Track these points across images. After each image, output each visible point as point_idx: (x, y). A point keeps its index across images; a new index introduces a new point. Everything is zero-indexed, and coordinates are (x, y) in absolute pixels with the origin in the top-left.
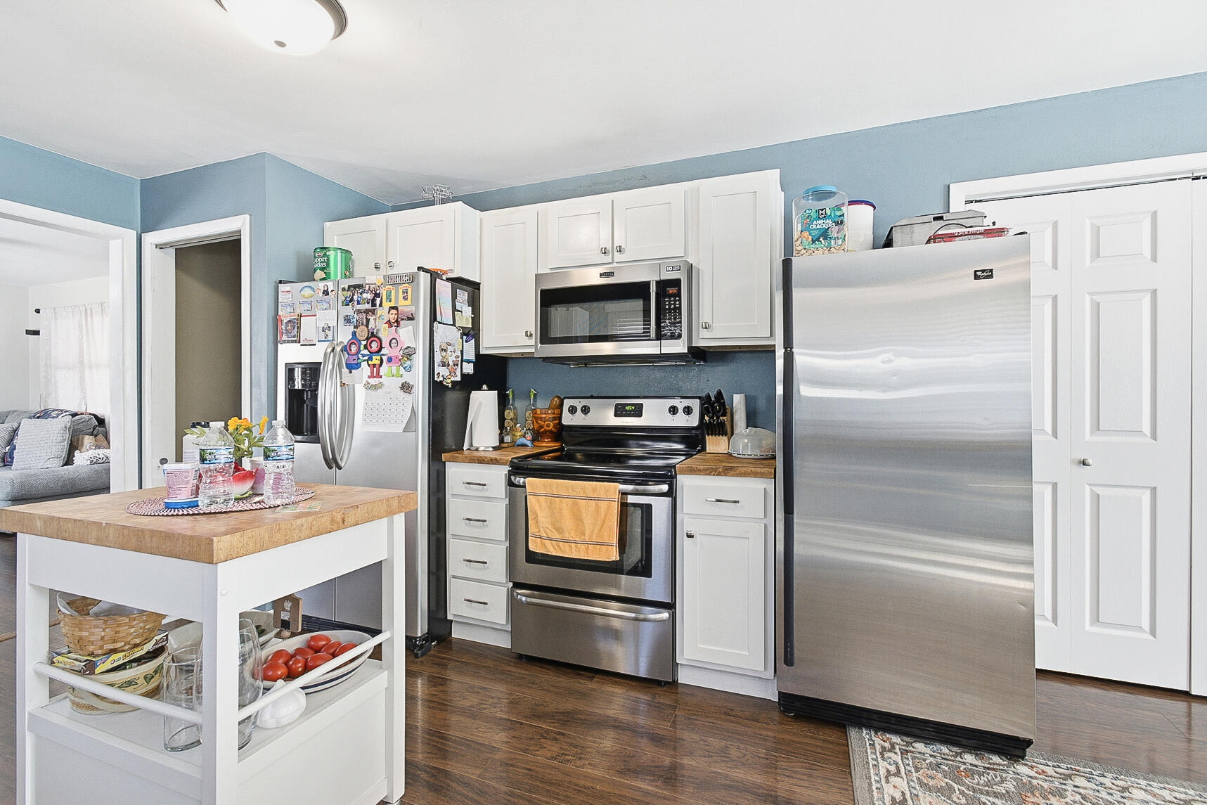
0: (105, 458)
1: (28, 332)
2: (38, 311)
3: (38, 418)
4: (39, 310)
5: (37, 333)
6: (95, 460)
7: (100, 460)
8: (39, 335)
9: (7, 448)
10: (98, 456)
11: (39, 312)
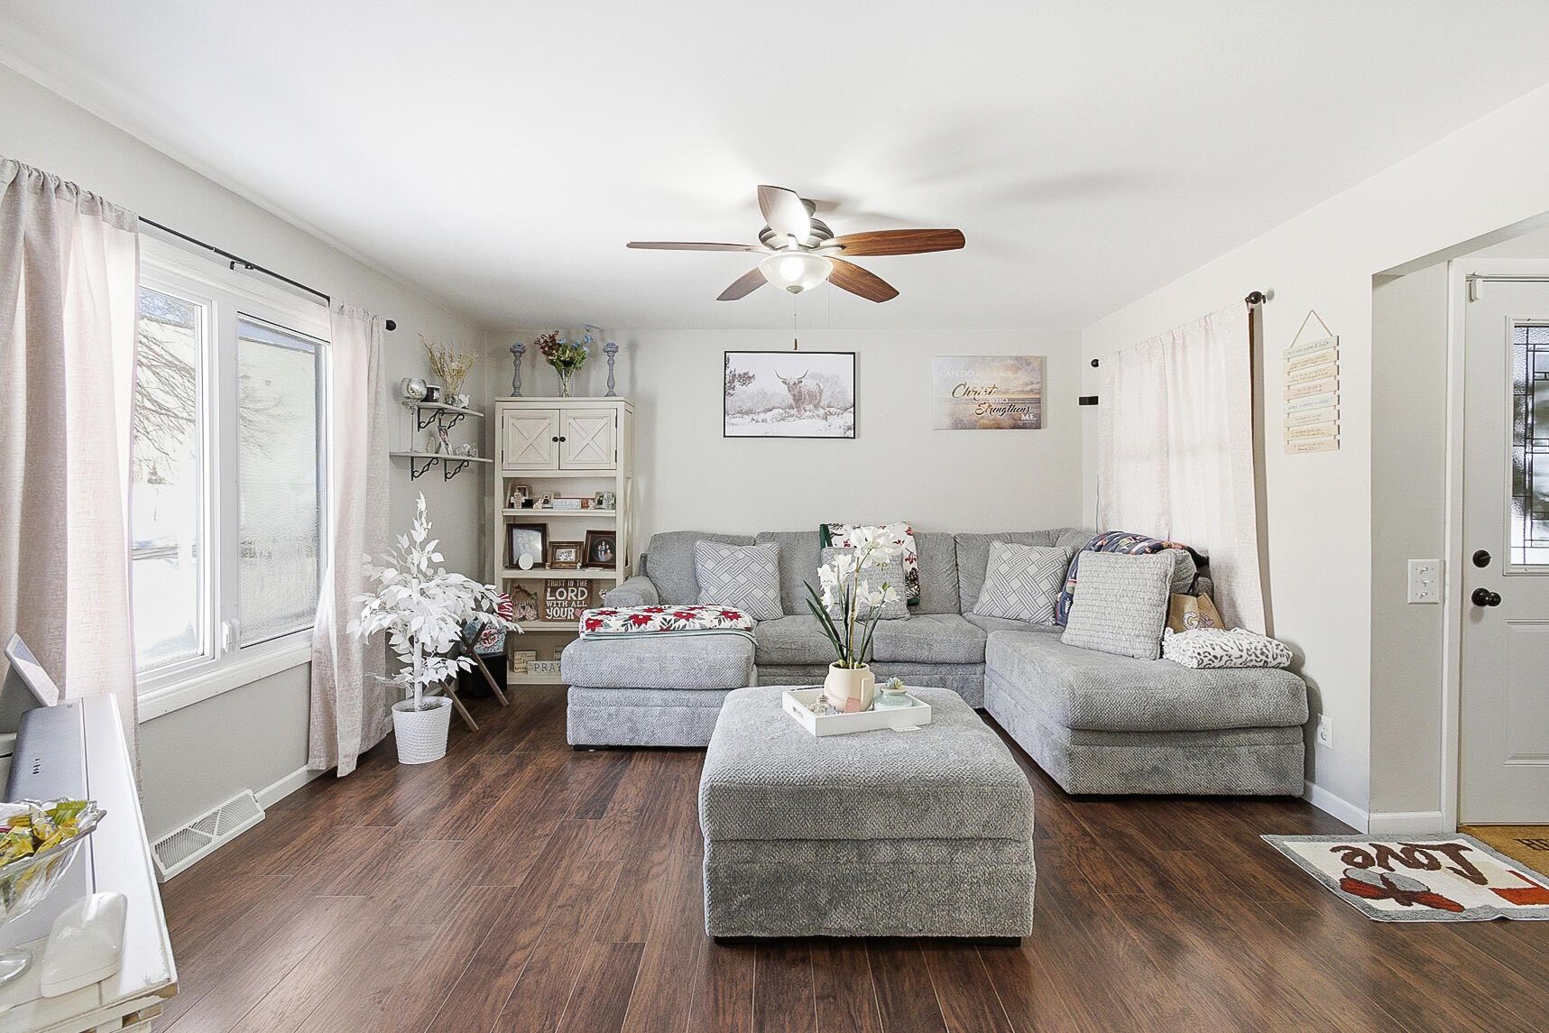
0: (1225, 658)
1: (1083, 401)
2: (1095, 363)
3: (1099, 549)
4: (1097, 361)
5: (1093, 401)
6: (1206, 660)
7: (1217, 663)
8: (1097, 403)
9: (1059, 595)
10: (1213, 653)
11: (1097, 365)
